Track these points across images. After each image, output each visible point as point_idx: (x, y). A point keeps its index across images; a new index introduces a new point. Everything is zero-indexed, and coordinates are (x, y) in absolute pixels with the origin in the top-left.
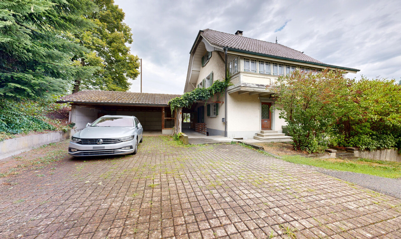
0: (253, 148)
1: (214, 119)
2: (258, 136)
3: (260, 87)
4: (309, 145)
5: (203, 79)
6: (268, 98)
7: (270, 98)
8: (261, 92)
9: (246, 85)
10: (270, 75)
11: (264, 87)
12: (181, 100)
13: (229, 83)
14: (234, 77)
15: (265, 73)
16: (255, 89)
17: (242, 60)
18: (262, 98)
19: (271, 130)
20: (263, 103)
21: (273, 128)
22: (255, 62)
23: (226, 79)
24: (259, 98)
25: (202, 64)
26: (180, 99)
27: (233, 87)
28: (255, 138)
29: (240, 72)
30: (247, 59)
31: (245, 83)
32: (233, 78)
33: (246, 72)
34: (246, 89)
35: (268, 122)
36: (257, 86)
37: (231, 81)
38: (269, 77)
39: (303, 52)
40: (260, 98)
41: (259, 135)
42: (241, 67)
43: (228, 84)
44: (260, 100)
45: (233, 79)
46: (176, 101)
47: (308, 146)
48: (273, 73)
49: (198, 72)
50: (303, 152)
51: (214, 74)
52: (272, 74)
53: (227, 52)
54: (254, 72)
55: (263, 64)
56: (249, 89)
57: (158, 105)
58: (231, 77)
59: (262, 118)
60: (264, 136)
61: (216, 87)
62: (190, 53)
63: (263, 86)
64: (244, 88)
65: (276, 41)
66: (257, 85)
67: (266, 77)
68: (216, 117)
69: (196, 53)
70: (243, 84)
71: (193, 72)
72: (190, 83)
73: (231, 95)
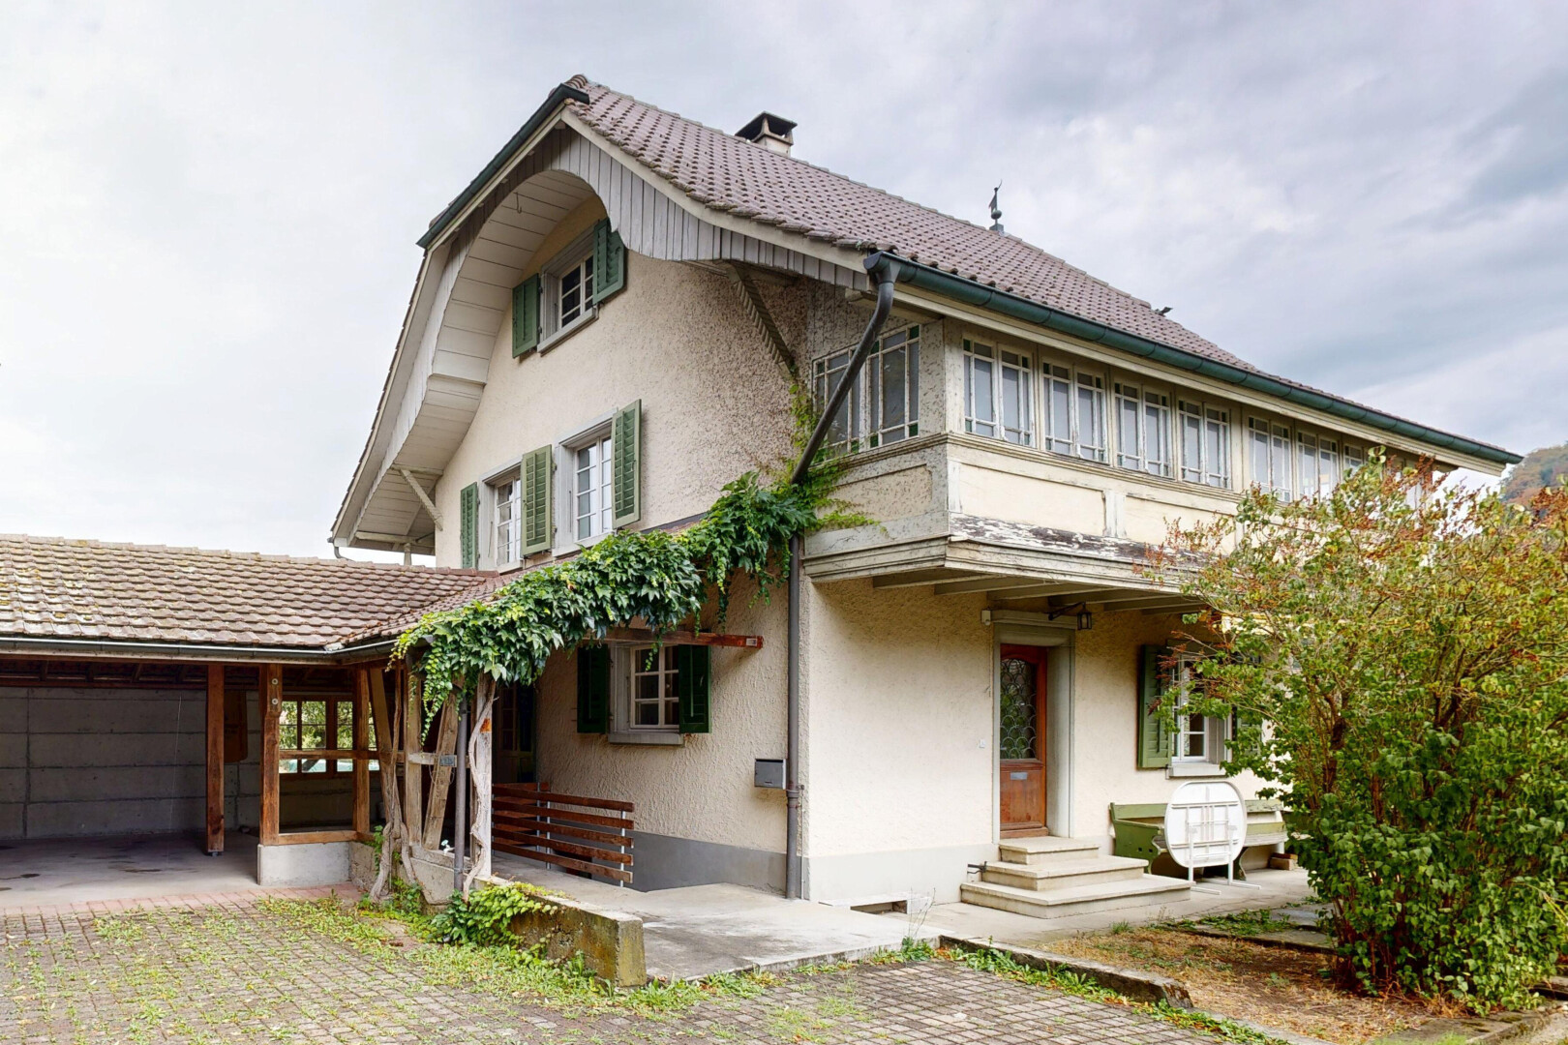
0: (1103, 994)
1: (659, 761)
2: (983, 880)
3: (1054, 548)
4: (1471, 962)
5: (533, 446)
6: (1042, 619)
7: (1051, 618)
8: (1040, 580)
9: (977, 533)
10: (1099, 466)
11: (1074, 550)
12: (510, 626)
13: (830, 504)
14: (883, 466)
15: (1080, 453)
16: (1026, 562)
17: (955, 350)
18: (1010, 617)
19: (1050, 834)
20: (1008, 652)
21: (1062, 826)
22: (1022, 369)
23: (803, 477)
24: (987, 614)
25: (521, 335)
26: (501, 620)
27: (860, 539)
28: (966, 896)
29: (940, 440)
30: (981, 347)
31: (975, 520)
32: (869, 471)
33: (980, 440)
34: (980, 557)
35: (1030, 778)
36: (1037, 544)
37: (841, 495)
38: (1097, 481)
39: (1167, 310)
40: (999, 613)
41: (997, 872)
42: (949, 405)
43: (822, 515)
44: (996, 627)
45: (870, 484)
46: (476, 634)
47: (1465, 967)
48: (1117, 452)
49: (475, 391)
50: (1430, 1008)
51: (653, 427)
52: (1111, 459)
53: (892, 291)
54: (1017, 445)
55: (1065, 388)
56: (995, 559)
57: (253, 655)
58: (845, 467)
59: (1003, 755)
60: (1040, 884)
61: (741, 535)
62: (425, 242)
63: (1066, 538)
64: (964, 554)
65: (996, 216)
66: (1039, 533)
67: (1081, 478)
68: (676, 746)
69: (478, 246)
70: (964, 523)
71: (437, 386)
72: (395, 469)
73: (839, 594)
